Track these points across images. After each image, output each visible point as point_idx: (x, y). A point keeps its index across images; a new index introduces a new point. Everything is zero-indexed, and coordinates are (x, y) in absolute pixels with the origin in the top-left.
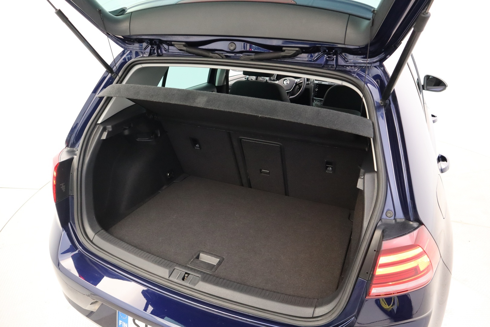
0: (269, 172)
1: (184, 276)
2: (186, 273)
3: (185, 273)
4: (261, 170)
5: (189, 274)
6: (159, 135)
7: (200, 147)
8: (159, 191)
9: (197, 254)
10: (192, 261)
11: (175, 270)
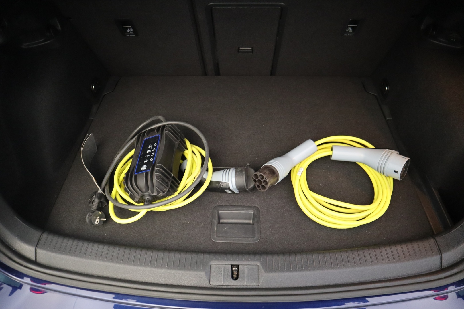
0: (252, 49)
1: (232, 272)
2: (232, 266)
3: (230, 266)
4: (239, 49)
5: (238, 266)
6: (60, 28)
7: (135, 32)
8: (89, 118)
9: (216, 215)
10: (217, 230)
11: (212, 266)
